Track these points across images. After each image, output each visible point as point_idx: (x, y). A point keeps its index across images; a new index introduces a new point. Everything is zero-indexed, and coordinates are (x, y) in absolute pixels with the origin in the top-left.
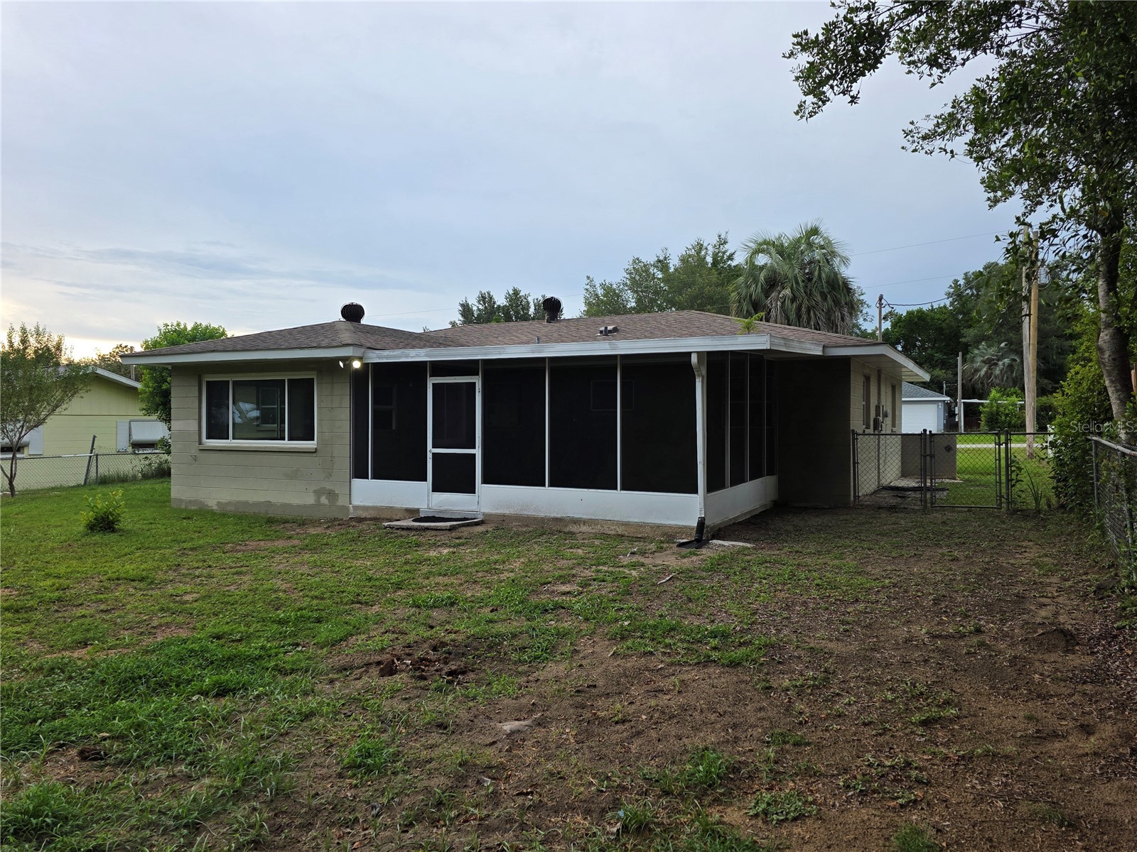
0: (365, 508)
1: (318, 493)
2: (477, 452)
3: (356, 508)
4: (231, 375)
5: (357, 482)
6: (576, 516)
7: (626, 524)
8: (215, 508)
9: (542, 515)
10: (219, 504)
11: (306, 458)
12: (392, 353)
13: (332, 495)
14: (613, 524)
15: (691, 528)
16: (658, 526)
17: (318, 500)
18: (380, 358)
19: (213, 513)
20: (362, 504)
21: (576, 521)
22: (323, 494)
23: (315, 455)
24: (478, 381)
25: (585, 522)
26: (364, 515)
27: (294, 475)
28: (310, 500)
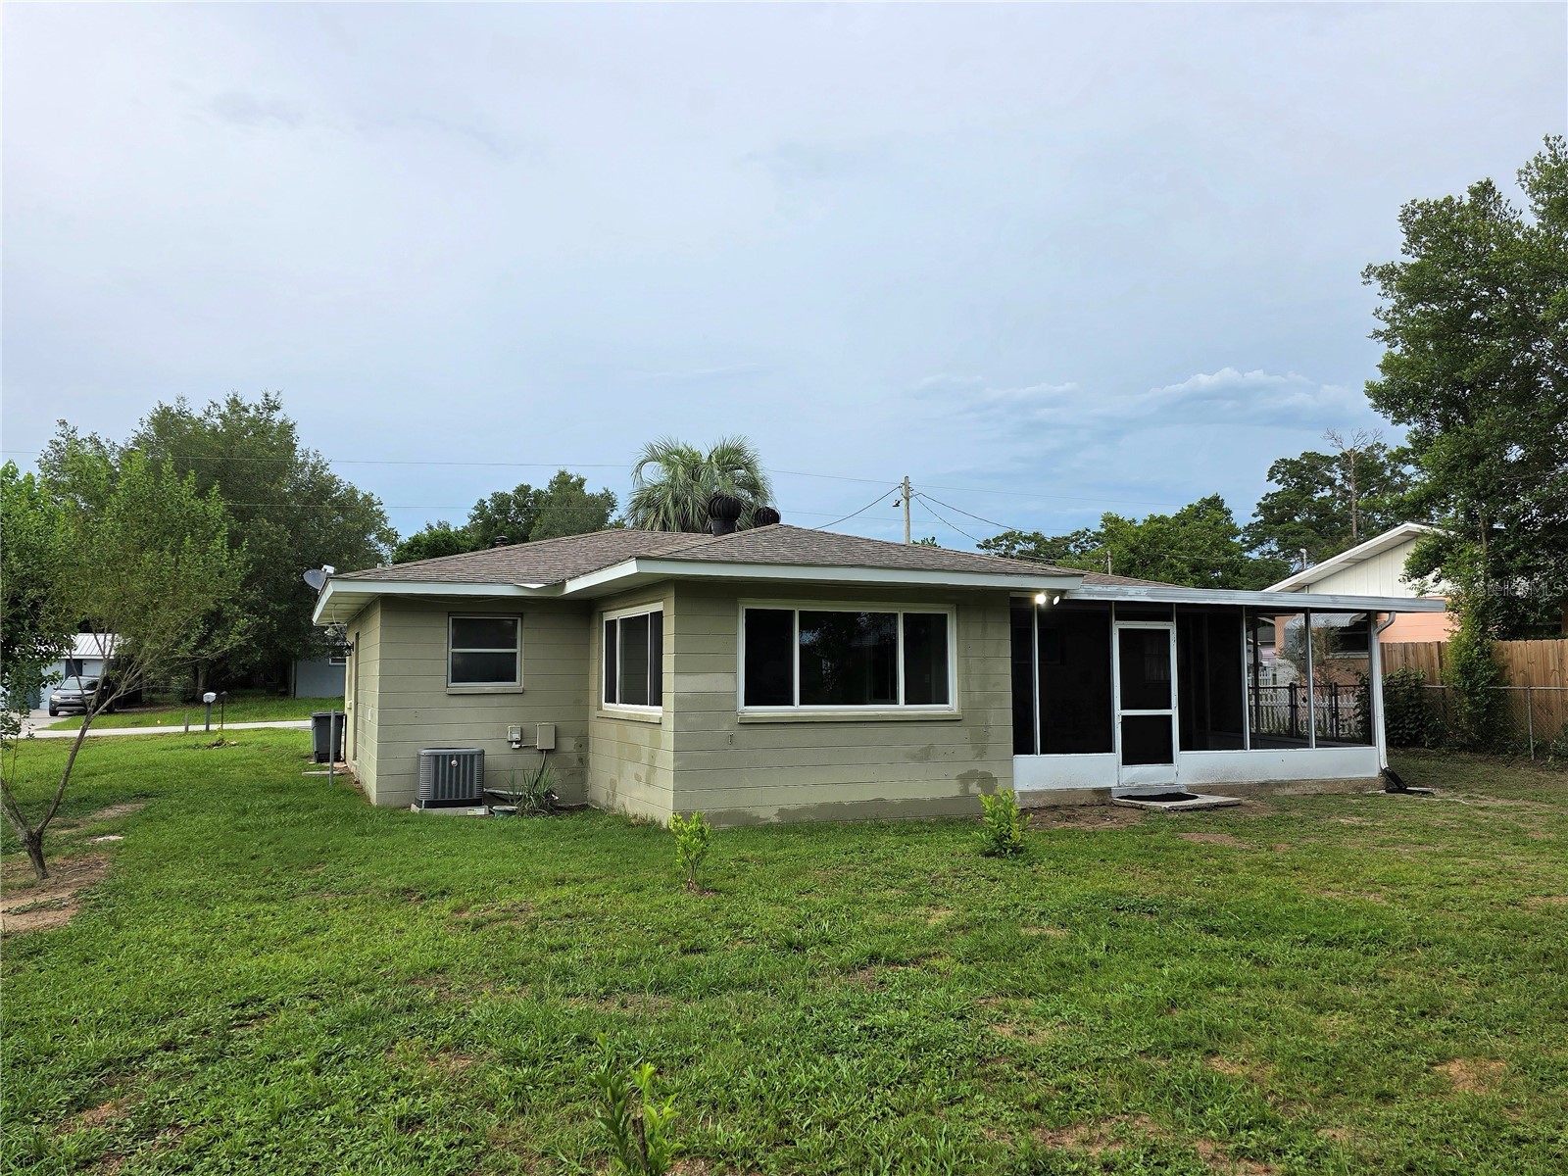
0: (1038, 794)
1: (965, 779)
2: (1174, 712)
3: (1023, 794)
4: (796, 601)
5: (1022, 760)
6: (1278, 779)
7: (1324, 782)
8: (775, 820)
9: (1245, 781)
10: (782, 812)
11: (944, 729)
12: (1105, 589)
13: (988, 782)
14: (1314, 784)
15: (1375, 780)
16: (1350, 781)
17: (966, 789)
18: (1089, 594)
19: (768, 828)
20: (1029, 789)
21: (1280, 784)
22: (973, 779)
23: (958, 724)
24: (1172, 628)
25: (1289, 784)
26: (1036, 803)
27: (925, 755)
28: (953, 790)
